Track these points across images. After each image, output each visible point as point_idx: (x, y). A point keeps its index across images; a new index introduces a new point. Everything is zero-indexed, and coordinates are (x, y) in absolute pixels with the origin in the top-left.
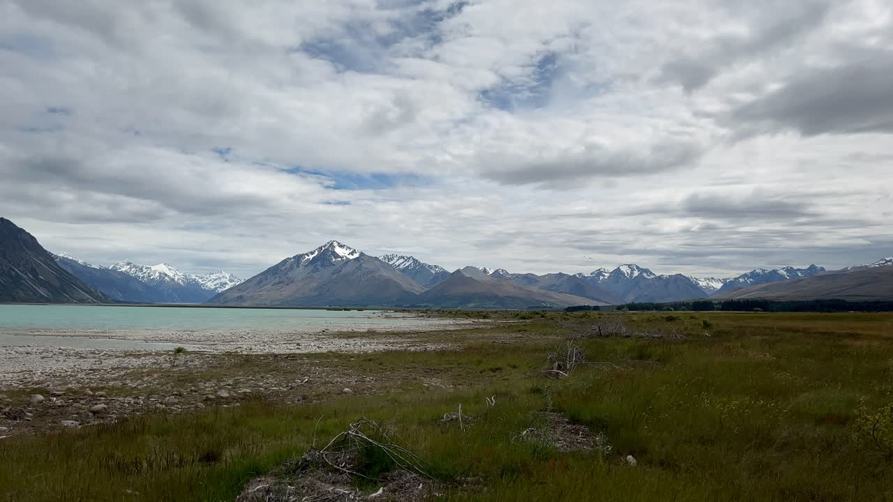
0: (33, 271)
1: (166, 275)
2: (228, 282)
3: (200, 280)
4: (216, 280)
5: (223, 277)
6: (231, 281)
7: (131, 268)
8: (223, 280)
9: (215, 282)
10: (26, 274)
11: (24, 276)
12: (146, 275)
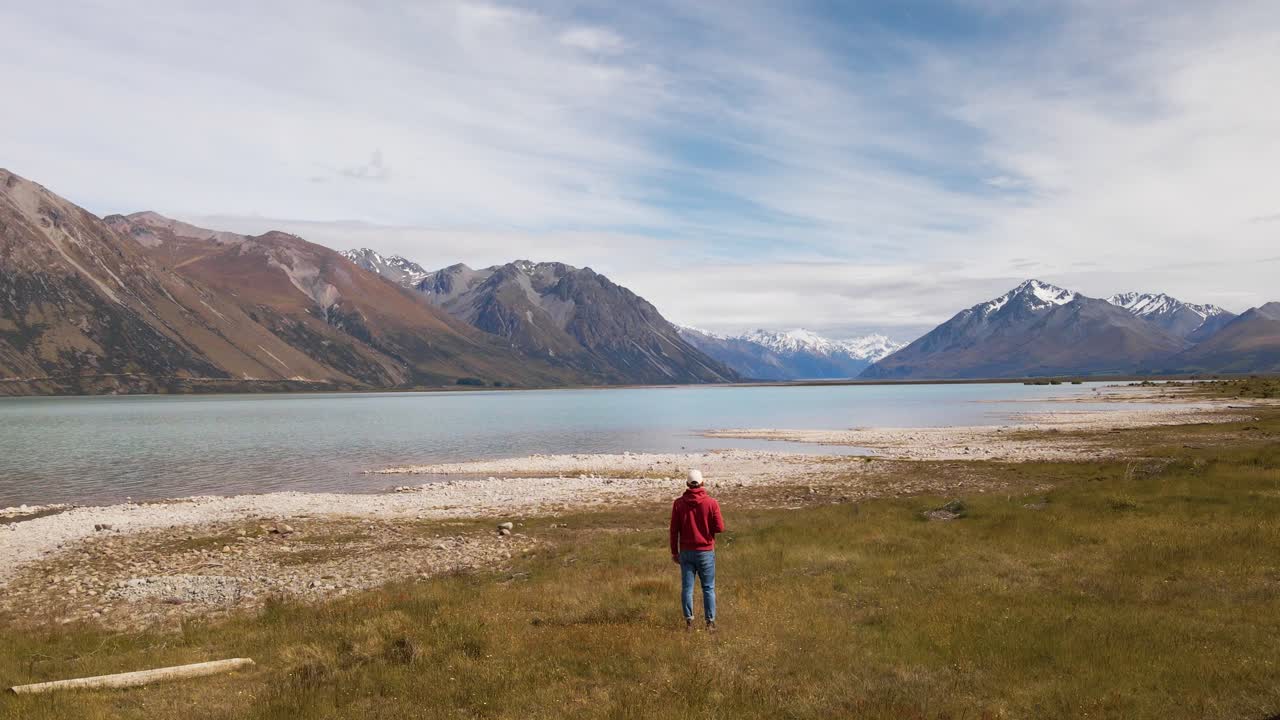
0: (656, 347)
1: (805, 343)
2: (885, 349)
3: (848, 348)
5: (878, 342)
6: (888, 346)
8: (878, 346)
9: (868, 350)
10: (648, 351)
11: (647, 353)
12: (780, 345)
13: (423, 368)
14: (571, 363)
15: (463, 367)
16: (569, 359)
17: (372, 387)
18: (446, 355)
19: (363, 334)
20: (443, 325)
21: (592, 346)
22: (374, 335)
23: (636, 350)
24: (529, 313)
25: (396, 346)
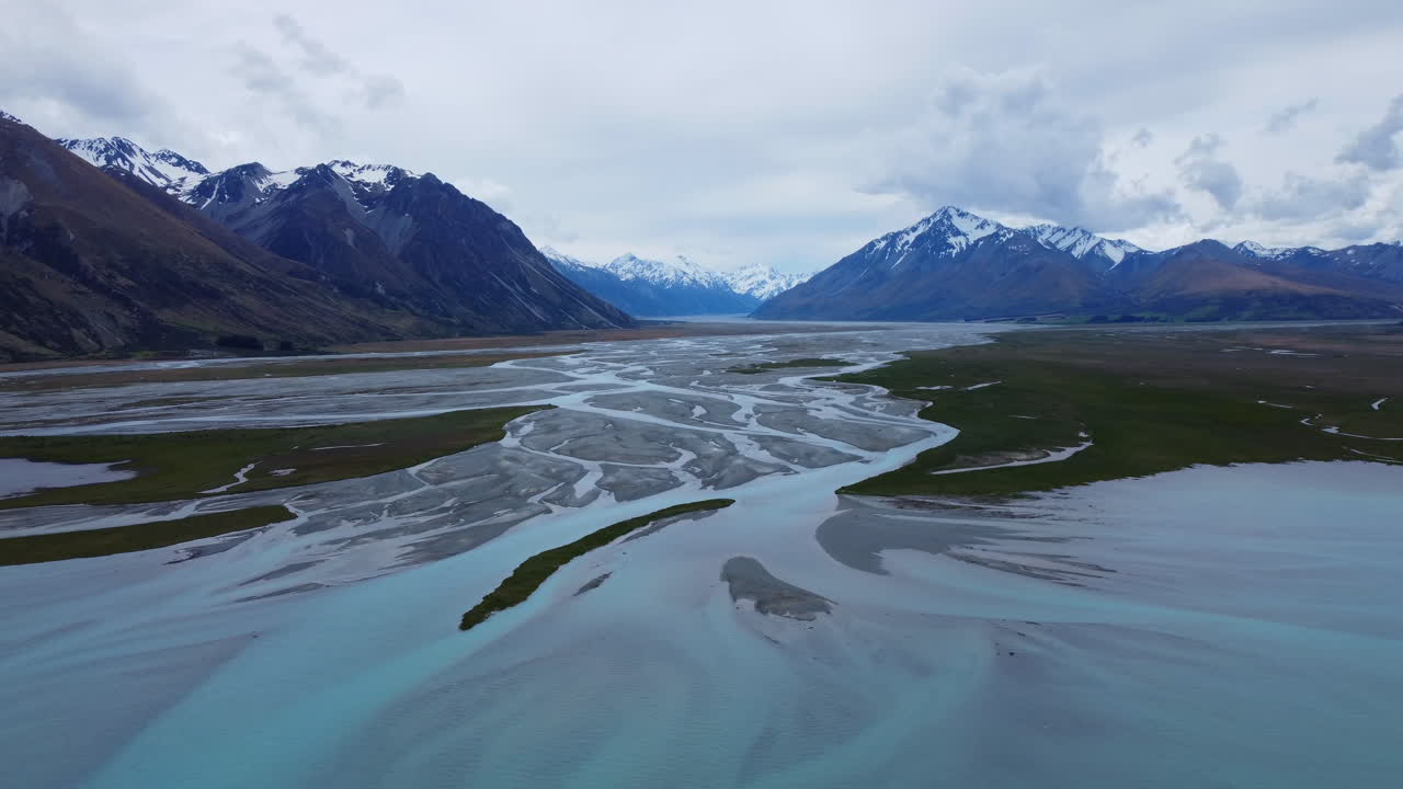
0: (522, 281)
1: (685, 273)
2: (768, 280)
3: (729, 279)
4: (750, 277)
5: (761, 272)
6: (772, 278)
7: (635, 266)
8: (761, 278)
9: (750, 281)
10: (512, 285)
11: (512, 290)
12: (657, 274)
13: (166, 316)
14: (407, 303)
15: (238, 314)
16: (403, 296)
17: (57, 354)
18: (212, 295)
19: (66, 262)
20: (211, 247)
21: (436, 279)
22: (85, 261)
23: (495, 284)
24: (349, 233)
25: (123, 281)
